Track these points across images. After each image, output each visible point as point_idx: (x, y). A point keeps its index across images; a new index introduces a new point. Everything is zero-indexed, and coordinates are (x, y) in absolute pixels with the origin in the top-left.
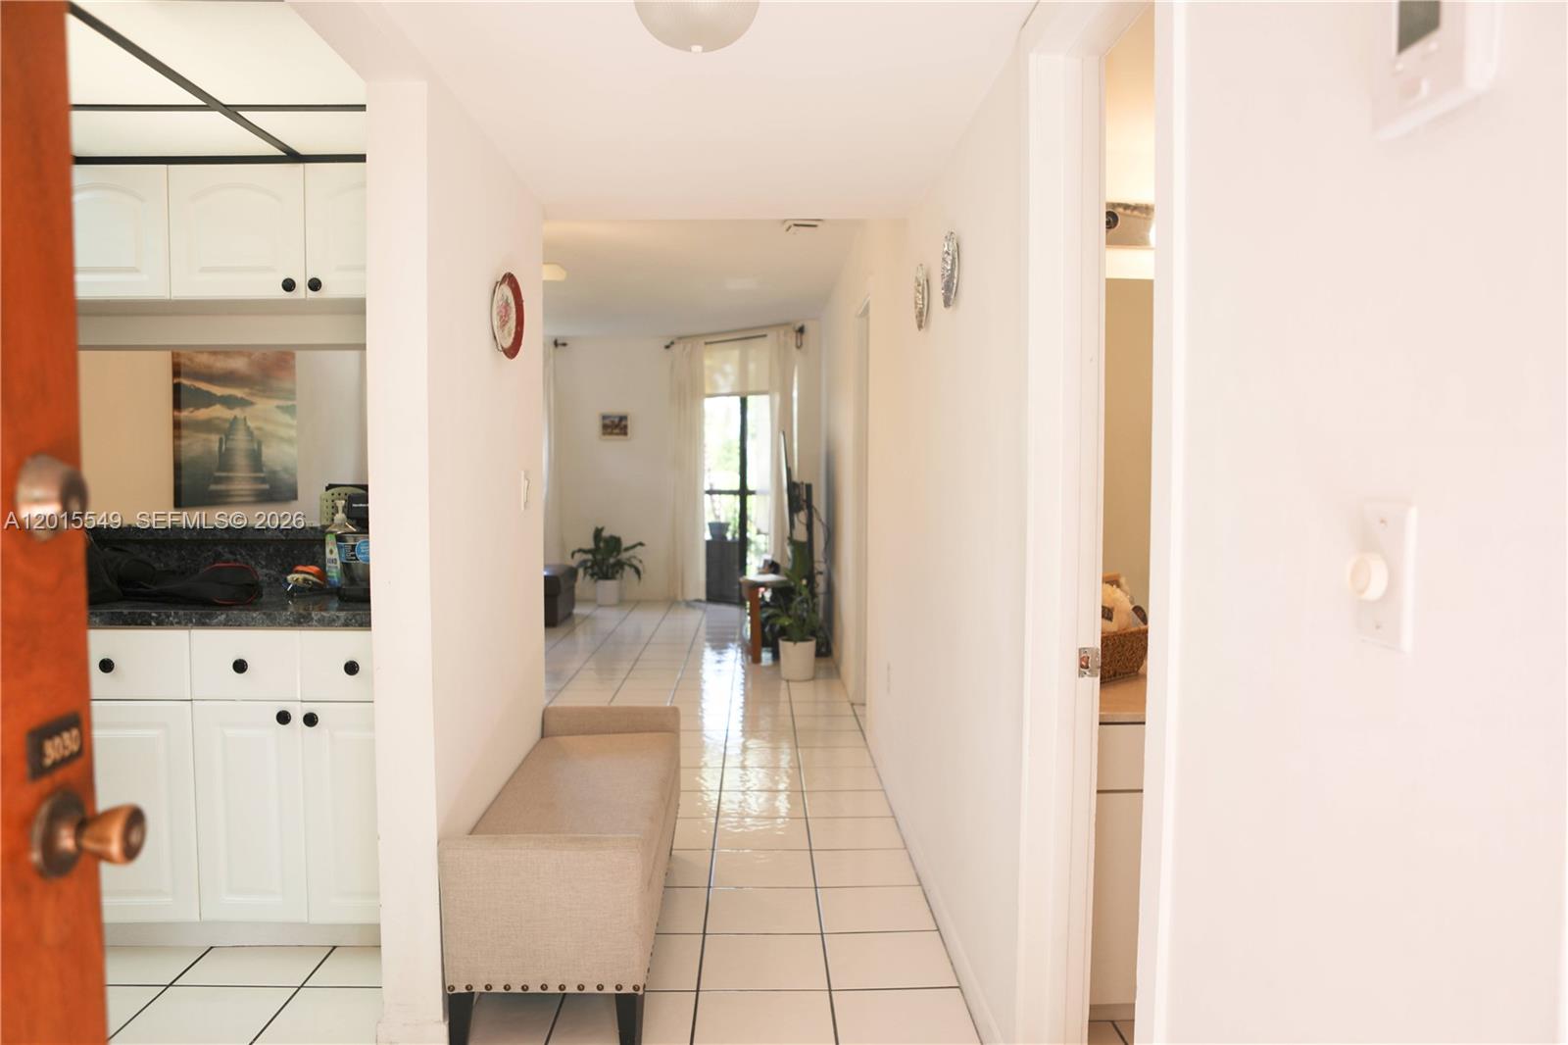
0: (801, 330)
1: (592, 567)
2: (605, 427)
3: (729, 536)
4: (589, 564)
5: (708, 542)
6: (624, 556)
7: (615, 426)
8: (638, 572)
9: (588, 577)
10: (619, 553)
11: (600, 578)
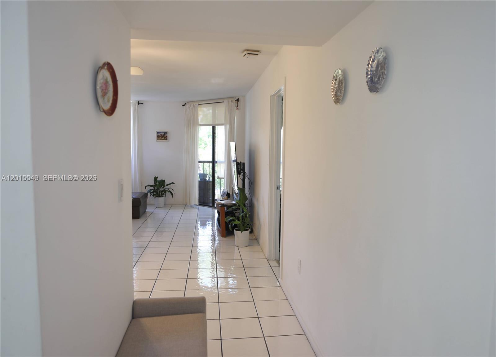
0: (238, 100)
1: (153, 192)
2: (158, 136)
3: (207, 179)
4: (152, 191)
5: (199, 181)
6: (166, 187)
7: (162, 136)
8: (172, 194)
9: (152, 196)
10: (164, 187)
11: (157, 197)
